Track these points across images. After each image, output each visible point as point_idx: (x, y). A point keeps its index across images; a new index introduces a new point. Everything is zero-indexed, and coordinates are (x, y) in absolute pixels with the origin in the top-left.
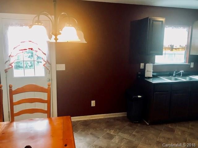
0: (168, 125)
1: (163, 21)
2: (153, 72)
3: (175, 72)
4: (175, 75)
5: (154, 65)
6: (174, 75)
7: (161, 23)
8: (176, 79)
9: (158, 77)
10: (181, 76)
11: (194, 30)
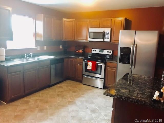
0: (24, 98)
1: (10, 10)
2: (6, 56)
3: (26, 54)
4: (27, 57)
5: (6, 49)
6: (25, 57)
7: (8, 11)
8: (27, 60)
9: (12, 60)
10: (31, 57)
11: (37, 21)
